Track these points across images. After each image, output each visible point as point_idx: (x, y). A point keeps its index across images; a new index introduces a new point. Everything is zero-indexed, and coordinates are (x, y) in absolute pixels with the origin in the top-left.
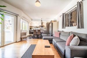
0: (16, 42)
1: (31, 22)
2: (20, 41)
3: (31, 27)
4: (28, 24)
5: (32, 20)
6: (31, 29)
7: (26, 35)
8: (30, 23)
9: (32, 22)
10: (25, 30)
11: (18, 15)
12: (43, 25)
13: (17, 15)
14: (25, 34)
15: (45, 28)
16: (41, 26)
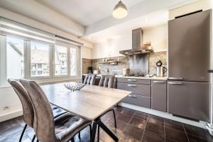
5: (85, 28)
6: (90, 69)
12: (143, 43)
15: (159, 64)
16: (135, 57)
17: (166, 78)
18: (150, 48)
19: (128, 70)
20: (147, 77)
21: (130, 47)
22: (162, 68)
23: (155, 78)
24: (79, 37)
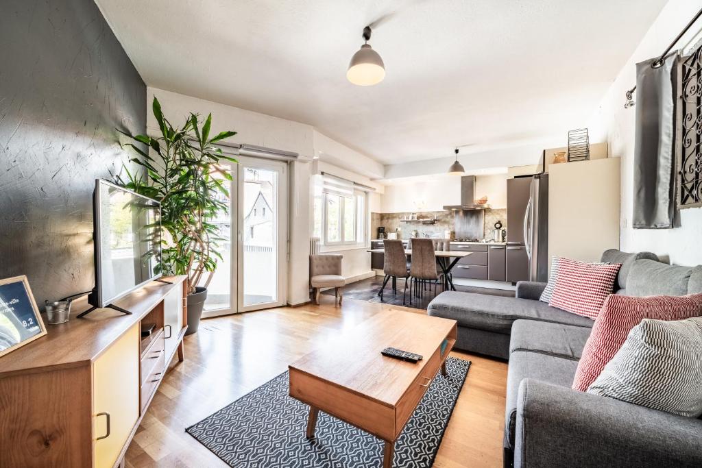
0: (288, 306)
1: (386, 187)
2: (306, 304)
3: (382, 217)
4: (361, 198)
5: (386, 167)
6: (381, 231)
7: (337, 273)
8: (380, 190)
9: (390, 181)
10: (342, 242)
11: (295, 156)
12: (477, 197)
13: (289, 158)
14: (334, 265)
15: (498, 226)
16: (461, 213)
17: (504, 244)
18: (485, 206)
19: (453, 233)
20: (483, 242)
21: (458, 202)
22: (501, 231)
23: (492, 243)
24: (372, 179)
